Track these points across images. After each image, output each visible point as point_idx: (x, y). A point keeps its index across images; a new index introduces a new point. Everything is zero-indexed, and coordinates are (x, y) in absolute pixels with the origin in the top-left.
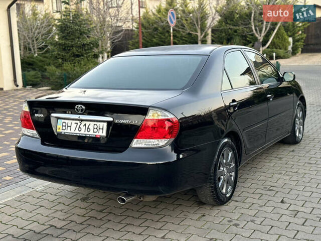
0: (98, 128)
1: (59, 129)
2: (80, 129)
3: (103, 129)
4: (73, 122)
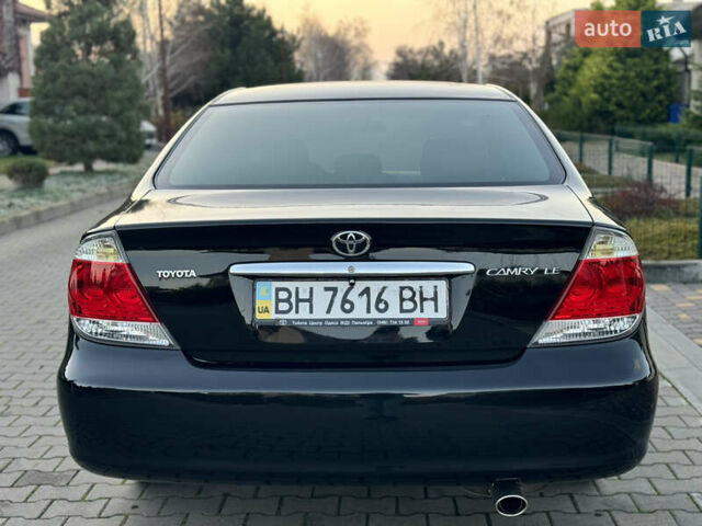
0: (417, 299)
1: (267, 310)
2: (347, 306)
3: (435, 299)
4: (318, 286)
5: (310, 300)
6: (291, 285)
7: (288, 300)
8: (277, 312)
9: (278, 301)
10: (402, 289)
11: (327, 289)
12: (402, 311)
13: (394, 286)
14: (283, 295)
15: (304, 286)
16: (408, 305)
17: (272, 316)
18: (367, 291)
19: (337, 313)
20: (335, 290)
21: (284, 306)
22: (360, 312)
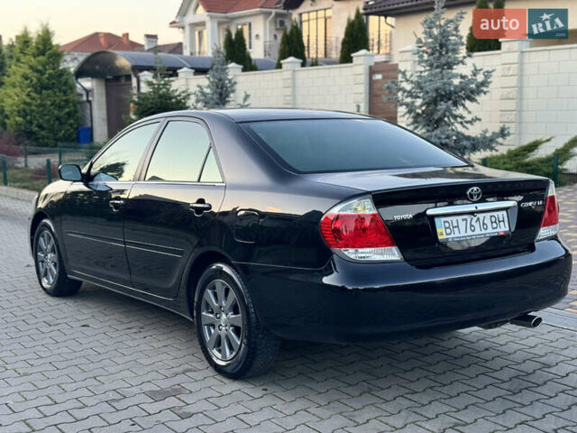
0: (497, 221)
1: (442, 234)
3: (503, 221)
4: (460, 218)
5: (458, 227)
6: (448, 219)
7: (449, 228)
8: (447, 234)
9: (446, 228)
10: (491, 217)
11: (463, 220)
12: (493, 228)
13: (488, 215)
14: (447, 225)
15: (454, 219)
16: (495, 225)
17: (445, 237)
18: (478, 219)
19: (469, 233)
20: (466, 220)
21: (448, 231)
22: (478, 231)
